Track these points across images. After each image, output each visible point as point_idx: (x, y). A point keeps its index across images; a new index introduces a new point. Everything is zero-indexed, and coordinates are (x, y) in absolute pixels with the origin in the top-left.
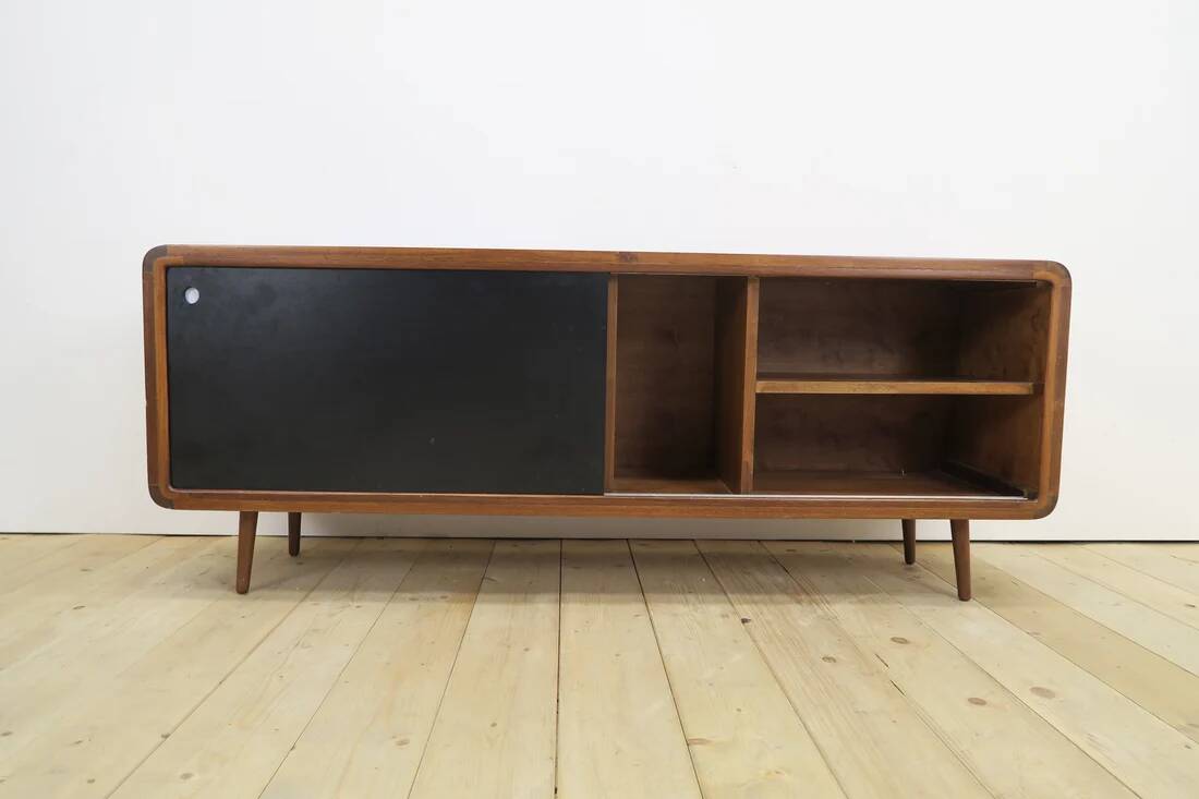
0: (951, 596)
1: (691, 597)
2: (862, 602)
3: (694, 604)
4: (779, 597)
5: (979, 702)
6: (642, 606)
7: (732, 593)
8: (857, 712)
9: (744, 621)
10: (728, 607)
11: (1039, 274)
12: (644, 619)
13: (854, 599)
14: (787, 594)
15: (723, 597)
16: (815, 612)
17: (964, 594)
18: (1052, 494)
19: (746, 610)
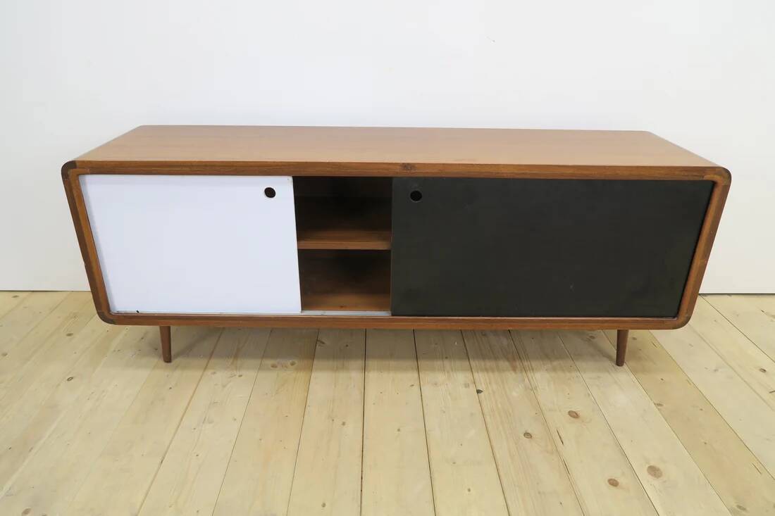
0: (609, 357)
1: (447, 363)
2: (554, 369)
3: (448, 372)
4: (504, 364)
5: (613, 483)
6: (416, 375)
7: (473, 358)
8: (539, 493)
9: (479, 392)
10: (469, 374)
11: (708, 177)
12: (416, 388)
13: (549, 366)
14: (508, 360)
15: (467, 364)
16: (524, 379)
17: (620, 362)
18: (687, 315)
19: (482, 378)
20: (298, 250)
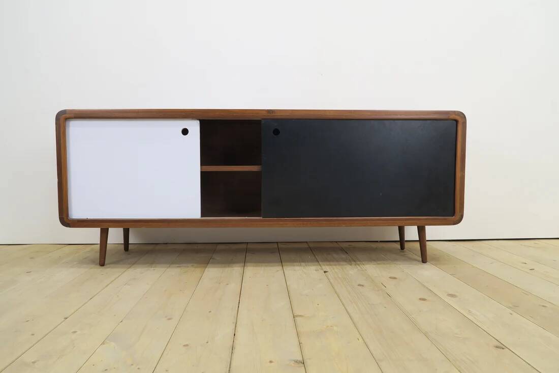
0: (419, 261)
1: (303, 264)
2: (379, 264)
3: (304, 266)
4: (342, 263)
5: (423, 299)
6: (281, 267)
7: (322, 261)
8: (369, 304)
9: (325, 272)
10: (318, 267)
11: (452, 117)
12: (281, 272)
13: (375, 263)
14: (346, 262)
15: (317, 263)
16: (357, 268)
17: (424, 260)
18: (460, 214)
19: (326, 268)
20: (201, 172)
